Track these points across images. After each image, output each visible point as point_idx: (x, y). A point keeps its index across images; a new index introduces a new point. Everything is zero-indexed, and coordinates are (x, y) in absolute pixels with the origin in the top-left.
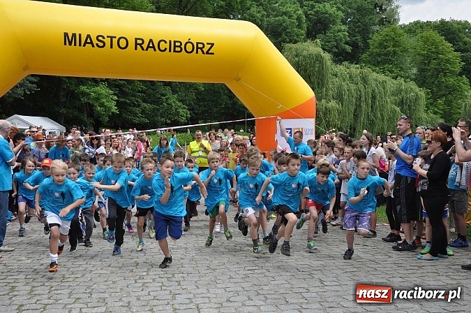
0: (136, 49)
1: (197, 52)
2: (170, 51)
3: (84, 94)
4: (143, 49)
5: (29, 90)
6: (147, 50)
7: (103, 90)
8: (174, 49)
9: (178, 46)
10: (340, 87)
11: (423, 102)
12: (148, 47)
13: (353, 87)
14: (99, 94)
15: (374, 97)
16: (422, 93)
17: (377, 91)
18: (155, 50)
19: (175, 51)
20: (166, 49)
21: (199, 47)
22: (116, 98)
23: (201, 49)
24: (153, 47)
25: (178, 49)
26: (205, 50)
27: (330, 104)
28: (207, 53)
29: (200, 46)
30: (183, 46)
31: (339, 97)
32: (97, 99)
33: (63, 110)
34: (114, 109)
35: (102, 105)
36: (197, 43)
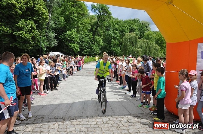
3: (70, 46)
5: (55, 45)
7: (76, 45)
10: (141, 45)
13: (145, 45)
14: (75, 46)
15: (150, 48)
17: (150, 46)
22: (79, 47)
27: (139, 49)
31: (141, 48)
32: (74, 47)
33: (65, 51)
34: (79, 50)
35: (75, 49)
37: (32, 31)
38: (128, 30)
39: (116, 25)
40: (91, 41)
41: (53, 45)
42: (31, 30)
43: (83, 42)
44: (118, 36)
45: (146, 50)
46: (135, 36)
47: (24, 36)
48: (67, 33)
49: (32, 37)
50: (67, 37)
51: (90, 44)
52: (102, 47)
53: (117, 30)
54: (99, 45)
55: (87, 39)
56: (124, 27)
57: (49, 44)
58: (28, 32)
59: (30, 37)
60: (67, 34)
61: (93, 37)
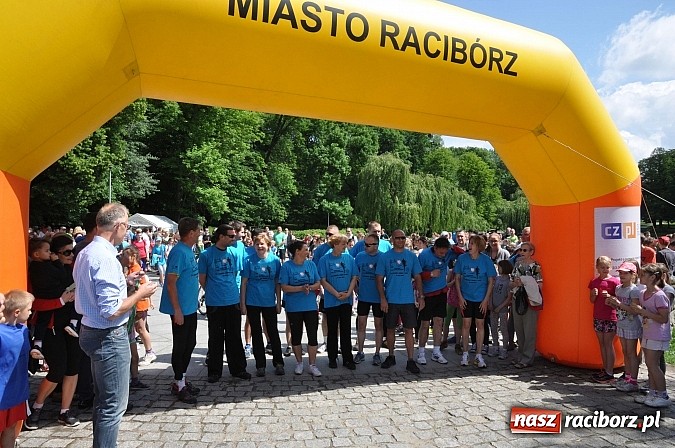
0: (383, 44)
1: (490, 69)
2: (445, 58)
4: (396, 47)
5: (150, 191)
6: (403, 49)
7: (216, 191)
8: (453, 54)
9: (459, 50)
10: (418, 193)
11: (473, 205)
12: (407, 43)
13: (430, 192)
14: (213, 195)
16: (473, 199)
17: (447, 196)
18: (418, 52)
19: (454, 60)
20: (438, 52)
21: (493, 58)
22: (227, 198)
23: (498, 61)
24: (416, 45)
25: (460, 56)
26: (504, 64)
27: (412, 206)
28: (507, 71)
29: (496, 55)
30: (468, 51)
31: (419, 201)
32: (212, 198)
33: (179, 210)
34: (226, 208)
36: (492, 50)
37: (93, 150)
38: (373, 144)
39: (338, 129)
40: (259, 179)
41: (141, 192)
42: (93, 147)
43: (234, 181)
44: (342, 164)
45: (434, 209)
46: (399, 166)
47: (75, 165)
48: (189, 154)
49: (94, 168)
50: (188, 166)
51: (256, 189)
52: (293, 197)
53: (341, 146)
54: (283, 193)
55: (249, 174)
56: (363, 134)
57: (130, 188)
58: (82, 151)
59: (90, 167)
60: (189, 158)
61: (265, 166)
